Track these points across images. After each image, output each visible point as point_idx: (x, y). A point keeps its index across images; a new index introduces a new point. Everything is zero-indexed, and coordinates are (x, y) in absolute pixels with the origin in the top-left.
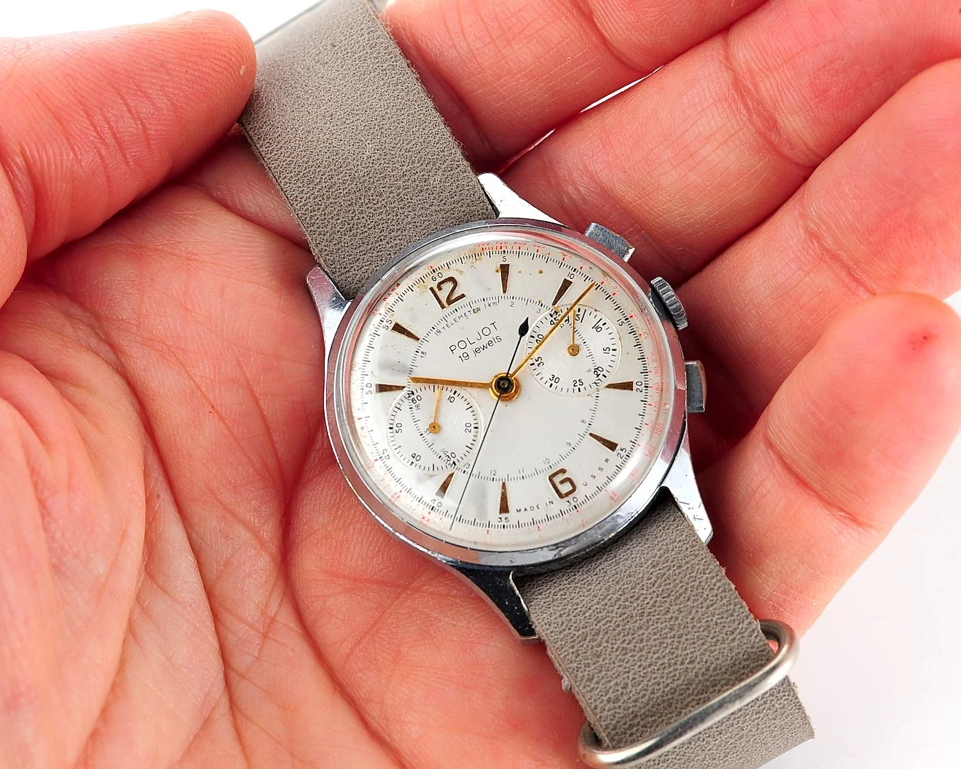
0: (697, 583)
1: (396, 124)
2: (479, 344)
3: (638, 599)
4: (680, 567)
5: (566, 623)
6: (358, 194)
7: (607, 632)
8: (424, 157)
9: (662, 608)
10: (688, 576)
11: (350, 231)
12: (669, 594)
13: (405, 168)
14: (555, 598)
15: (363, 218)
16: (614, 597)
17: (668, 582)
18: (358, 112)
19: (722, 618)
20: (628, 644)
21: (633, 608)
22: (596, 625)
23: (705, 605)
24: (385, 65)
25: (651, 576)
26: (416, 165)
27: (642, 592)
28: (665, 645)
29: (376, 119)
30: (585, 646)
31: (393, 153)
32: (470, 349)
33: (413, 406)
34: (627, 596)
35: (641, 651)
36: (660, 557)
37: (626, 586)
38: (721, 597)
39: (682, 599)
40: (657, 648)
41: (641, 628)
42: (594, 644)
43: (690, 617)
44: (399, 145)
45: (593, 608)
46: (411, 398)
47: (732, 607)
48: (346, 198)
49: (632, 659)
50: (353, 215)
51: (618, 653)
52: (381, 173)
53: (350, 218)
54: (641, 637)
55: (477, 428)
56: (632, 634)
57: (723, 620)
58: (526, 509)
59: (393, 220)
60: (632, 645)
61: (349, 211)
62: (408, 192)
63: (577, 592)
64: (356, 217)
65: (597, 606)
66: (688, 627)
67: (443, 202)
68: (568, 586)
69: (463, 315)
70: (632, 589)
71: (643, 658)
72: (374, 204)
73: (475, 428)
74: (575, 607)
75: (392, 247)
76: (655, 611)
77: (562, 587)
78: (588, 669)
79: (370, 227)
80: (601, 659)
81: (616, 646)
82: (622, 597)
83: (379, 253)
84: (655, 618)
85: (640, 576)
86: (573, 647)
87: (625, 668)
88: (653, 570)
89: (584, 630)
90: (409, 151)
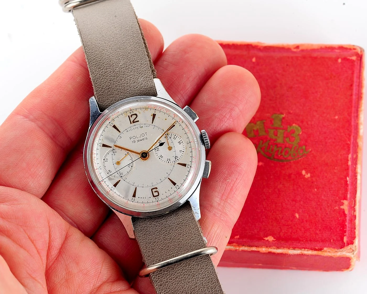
0: (190, 232)
1: (133, 57)
2: (140, 139)
3: (170, 234)
4: (186, 226)
5: (145, 237)
6: (114, 77)
7: (158, 243)
8: (139, 71)
9: (177, 238)
10: (188, 229)
11: (108, 89)
12: (181, 234)
13: (131, 73)
14: (144, 228)
15: (113, 86)
16: (163, 232)
17: (181, 230)
18: (121, 48)
19: (196, 244)
20: (164, 247)
21: (168, 236)
22: (155, 240)
23: (191, 239)
24: (135, 35)
25: (176, 227)
26: (136, 73)
27: (172, 232)
28: (176, 249)
29: (127, 53)
30: (150, 245)
31: (129, 66)
32: (136, 140)
33: (113, 154)
34: (167, 232)
35: (167, 250)
36: (181, 222)
37: (168, 229)
38: (197, 237)
39: (184, 236)
40: (173, 250)
41: (169, 243)
42: (153, 245)
43: (186, 242)
44: (132, 65)
45: (155, 234)
46: (113, 151)
47: (200, 241)
48: (110, 78)
49: (164, 252)
50: (110, 84)
51: (160, 250)
52: (123, 72)
53: (109, 85)
54: (168, 246)
55: (132, 166)
56: (166, 244)
57: (196, 245)
58: (141, 198)
59: (123, 89)
60: (165, 248)
61: (110, 82)
62: (130, 82)
63: (152, 228)
64: (111, 85)
65: (157, 234)
66: (184, 245)
67: (141, 88)
68: (149, 226)
69: (137, 128)
70: (169, 230)
71: (167, 253)
72: (118, 83)
73: (131, 166)
74: (150, 233)
75: (120, 98)
76: (175, 238)
77: (147, 225)
78: (149, 253)
79: (115, 89)
80: (154, 251)
81: (160, 247)
82: (165, 232)
83: (115, 99)
84: (174, 240)
85: (173, 227)
86: (146, 245)
87: (161, 255)
88: (178, 225)
89: (150, 241)
90: (135, 68)
